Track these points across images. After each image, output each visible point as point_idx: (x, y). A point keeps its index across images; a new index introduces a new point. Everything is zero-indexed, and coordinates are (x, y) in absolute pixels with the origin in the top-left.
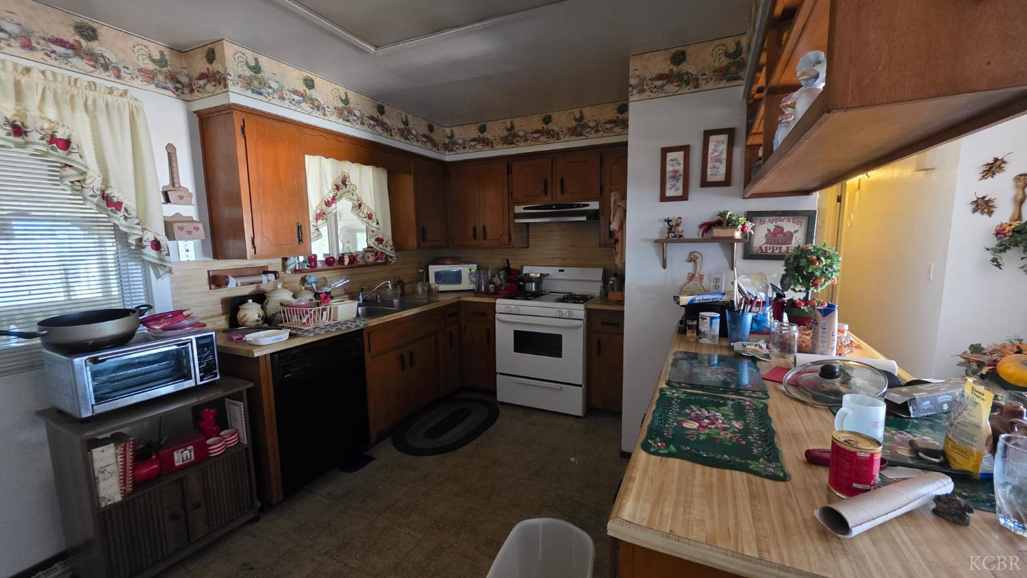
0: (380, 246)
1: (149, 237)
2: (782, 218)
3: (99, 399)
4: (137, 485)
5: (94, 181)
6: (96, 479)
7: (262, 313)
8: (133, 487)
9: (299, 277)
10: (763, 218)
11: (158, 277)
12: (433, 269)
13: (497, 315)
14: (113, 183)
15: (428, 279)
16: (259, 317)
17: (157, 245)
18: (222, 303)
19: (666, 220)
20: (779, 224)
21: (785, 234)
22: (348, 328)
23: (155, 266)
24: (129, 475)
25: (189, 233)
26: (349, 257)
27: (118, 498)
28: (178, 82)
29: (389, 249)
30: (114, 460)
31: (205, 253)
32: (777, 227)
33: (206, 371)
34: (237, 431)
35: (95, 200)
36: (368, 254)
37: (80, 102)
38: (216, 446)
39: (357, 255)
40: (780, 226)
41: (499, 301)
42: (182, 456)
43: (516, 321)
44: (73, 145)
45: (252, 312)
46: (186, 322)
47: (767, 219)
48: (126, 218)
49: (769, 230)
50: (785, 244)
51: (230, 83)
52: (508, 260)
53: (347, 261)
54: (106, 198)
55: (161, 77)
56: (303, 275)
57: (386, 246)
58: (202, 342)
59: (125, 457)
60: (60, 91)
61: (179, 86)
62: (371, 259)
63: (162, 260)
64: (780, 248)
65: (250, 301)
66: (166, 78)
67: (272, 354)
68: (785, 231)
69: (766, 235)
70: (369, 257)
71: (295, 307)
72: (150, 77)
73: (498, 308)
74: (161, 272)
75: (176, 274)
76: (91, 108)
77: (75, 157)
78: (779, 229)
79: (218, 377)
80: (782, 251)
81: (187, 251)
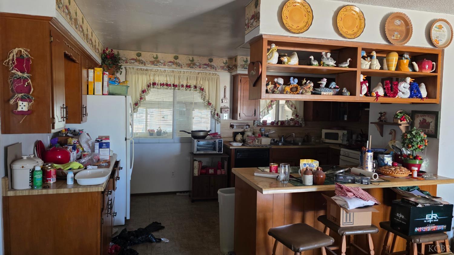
0: (297, 118)
1: (216, 112)
2: (426, 115)
3: (198, 150)
4: (201, 174)
5: (207, 98)
6: (194, 168)
7: (242, 138)
8: (200, 174)
9: (259, 128)
10: (418, 114)
11: (218, 123)
12: (324, 131)
13: (341, 156)
14: (210, 99)
15: (321, 137)
16: (241, 139)
17: (217, 115)
18: (233, 134)
19: (379, 113)
20: (425, 117)
21: (427, 123)
22: (267, 147)
23: (217, 120)
24: (200, 171)
25: (226, 111)
26: (281, 122)
27: (197, 175)
28: (229, 68)
29: (300, 120)
30: (197, 165)
31: (230, 117)
32: (424, 119)
33: (220, 150)
34: (225, 170)
35: (207, 103)
36: (291, 122)
37: (207, 79)
38: (219, 172)
39: (285, 122)
40: (425, 118)
41: (342, 149)
42: (211, 171)
43: (349, 160)
44: (204, 90)
45: (239, 137)
46: (218, 136)
47: (420, 115)
48: (212, 107)
49: (420, 121)
50: (427, 128)
51: (238, 68)
52: (361, 130)
53: (279, 124)
54: (209, 102)
55: (225, 67)
56: (261, 127)
57: (299, 119)
58: (220, 142)
59: (199, 165)
60: (204, 77)
61: (229, 69)
62: (292, 124)
63: (218, 119)
64: (425, 130)
65: (239, 134)
66: (227, 67)
67: (235, 149)
68: (427, 122)
69: (420, 123)
70: (291, 123)
71: (250, 137)
72: (222, 68)
73: (342, 153)
74: (218, 122)
75: (221, 123)
76: (209, 80)
77: (204, 93)
78: (425, 120)
79: (222, 153)
80: (426, 132)
81: (226, 116)
